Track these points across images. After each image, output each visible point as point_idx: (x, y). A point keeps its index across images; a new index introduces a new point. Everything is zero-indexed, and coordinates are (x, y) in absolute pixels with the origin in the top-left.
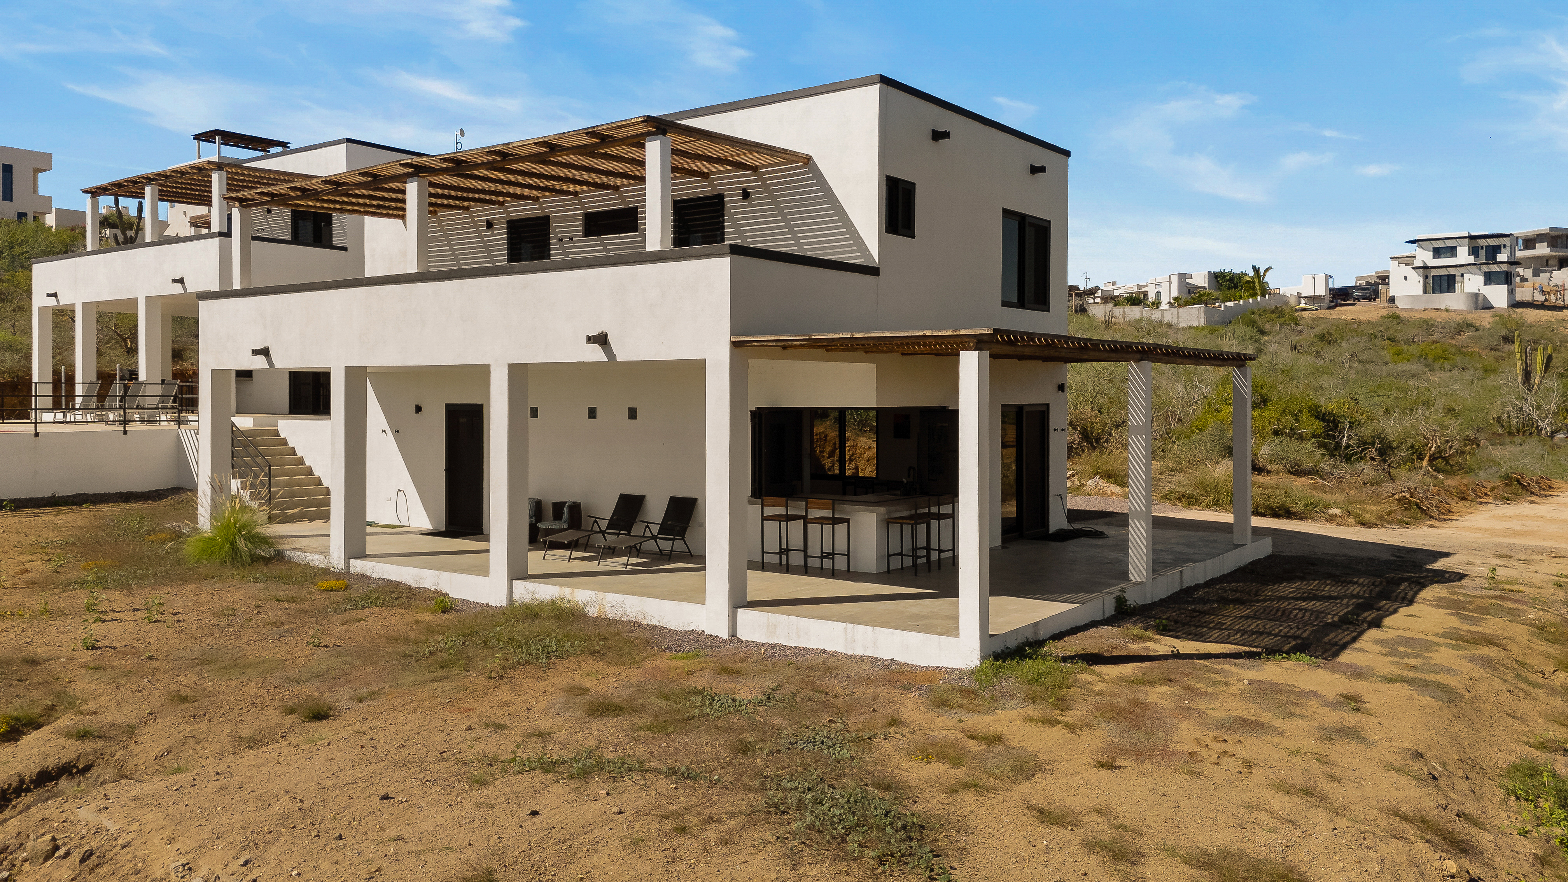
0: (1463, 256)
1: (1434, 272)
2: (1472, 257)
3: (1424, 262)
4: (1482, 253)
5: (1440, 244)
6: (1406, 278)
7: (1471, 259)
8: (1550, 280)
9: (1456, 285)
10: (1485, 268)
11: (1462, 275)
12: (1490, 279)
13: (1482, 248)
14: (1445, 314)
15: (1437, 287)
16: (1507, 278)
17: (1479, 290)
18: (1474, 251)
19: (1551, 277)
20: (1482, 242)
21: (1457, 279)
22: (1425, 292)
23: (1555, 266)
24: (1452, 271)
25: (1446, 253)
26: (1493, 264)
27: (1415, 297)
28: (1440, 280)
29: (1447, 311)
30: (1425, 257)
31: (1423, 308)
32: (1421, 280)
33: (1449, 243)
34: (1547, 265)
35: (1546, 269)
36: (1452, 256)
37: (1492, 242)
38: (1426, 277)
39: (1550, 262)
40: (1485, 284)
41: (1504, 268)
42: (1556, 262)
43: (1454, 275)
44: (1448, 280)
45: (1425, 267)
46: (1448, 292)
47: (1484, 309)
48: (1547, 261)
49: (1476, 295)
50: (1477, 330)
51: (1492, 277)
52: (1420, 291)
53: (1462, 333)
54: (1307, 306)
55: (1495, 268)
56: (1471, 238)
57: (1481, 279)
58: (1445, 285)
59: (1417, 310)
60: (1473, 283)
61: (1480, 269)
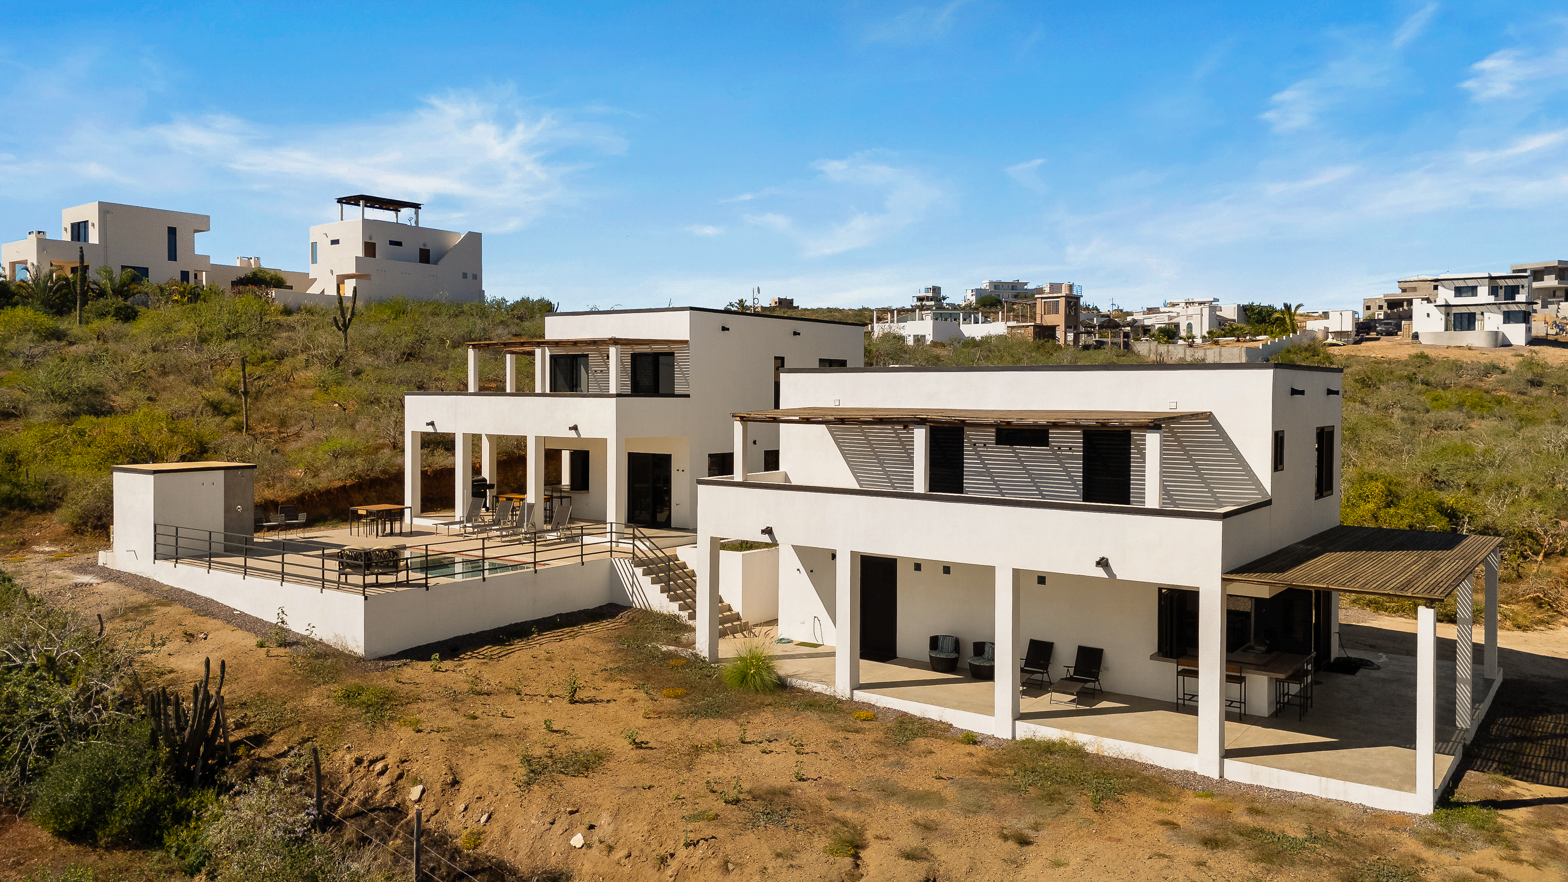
0: (1483, 295)
1: (1455, 310)
2: (1493, 297)
3: (1446, 301)
4: (1501, 293)
5: (1461, 284)
6: (1428, 315)
7: (1491, 299)
8: (1558, 312)
9: (1476, 322)
10: (1504, 308)
11: (1482, 314)
12: (1508, 317)
13: (1501, 287)
14: (1468, 353)
15: (1458, 324)
16: (1525, 317)
17: (1498, 328)
18: (1494, 291)
19: (1559, 308)
20: (1502, 283)
21: (1478, 317)
22: (1446, 329)
23: (1561, 297)
24: (1472, 310)
25: (1467, 292)
26: (1512, 303)
27: (1436, 334)
28: (1461, 317)
29: (1470, 349)
30: (1446, 295)
31: (1446, 344)
32: (1443, 317)
33: (1471, 283)
34: (1554, 296)
35: (1554, 300)
36: (1473, 296)
37: (1510, 282)
38: (1448, 315)
39: (1557, 293)
40: (1504, 323)
41: (1523, 308)
42: (1563, 293)
43: (1475, 314)
44: (1469, 317)
45: (1447, 306)
46: (1469, 329)
47: (1503, 346)
48: (1554, 292)
49: (1496, 333)
50: (1504, 372)
51: (1511, 317)
52: (1442, 328)
53: (1489, 375)
54: (1335, 341)
55: (1514, 308)
56: (1491, 278)
57: (1501, 317)
58: (1465, 323)
59: (1440, 347)
60: (1493, 321)
61: (1499, 309)
